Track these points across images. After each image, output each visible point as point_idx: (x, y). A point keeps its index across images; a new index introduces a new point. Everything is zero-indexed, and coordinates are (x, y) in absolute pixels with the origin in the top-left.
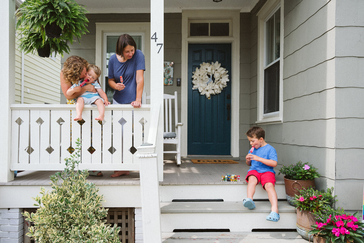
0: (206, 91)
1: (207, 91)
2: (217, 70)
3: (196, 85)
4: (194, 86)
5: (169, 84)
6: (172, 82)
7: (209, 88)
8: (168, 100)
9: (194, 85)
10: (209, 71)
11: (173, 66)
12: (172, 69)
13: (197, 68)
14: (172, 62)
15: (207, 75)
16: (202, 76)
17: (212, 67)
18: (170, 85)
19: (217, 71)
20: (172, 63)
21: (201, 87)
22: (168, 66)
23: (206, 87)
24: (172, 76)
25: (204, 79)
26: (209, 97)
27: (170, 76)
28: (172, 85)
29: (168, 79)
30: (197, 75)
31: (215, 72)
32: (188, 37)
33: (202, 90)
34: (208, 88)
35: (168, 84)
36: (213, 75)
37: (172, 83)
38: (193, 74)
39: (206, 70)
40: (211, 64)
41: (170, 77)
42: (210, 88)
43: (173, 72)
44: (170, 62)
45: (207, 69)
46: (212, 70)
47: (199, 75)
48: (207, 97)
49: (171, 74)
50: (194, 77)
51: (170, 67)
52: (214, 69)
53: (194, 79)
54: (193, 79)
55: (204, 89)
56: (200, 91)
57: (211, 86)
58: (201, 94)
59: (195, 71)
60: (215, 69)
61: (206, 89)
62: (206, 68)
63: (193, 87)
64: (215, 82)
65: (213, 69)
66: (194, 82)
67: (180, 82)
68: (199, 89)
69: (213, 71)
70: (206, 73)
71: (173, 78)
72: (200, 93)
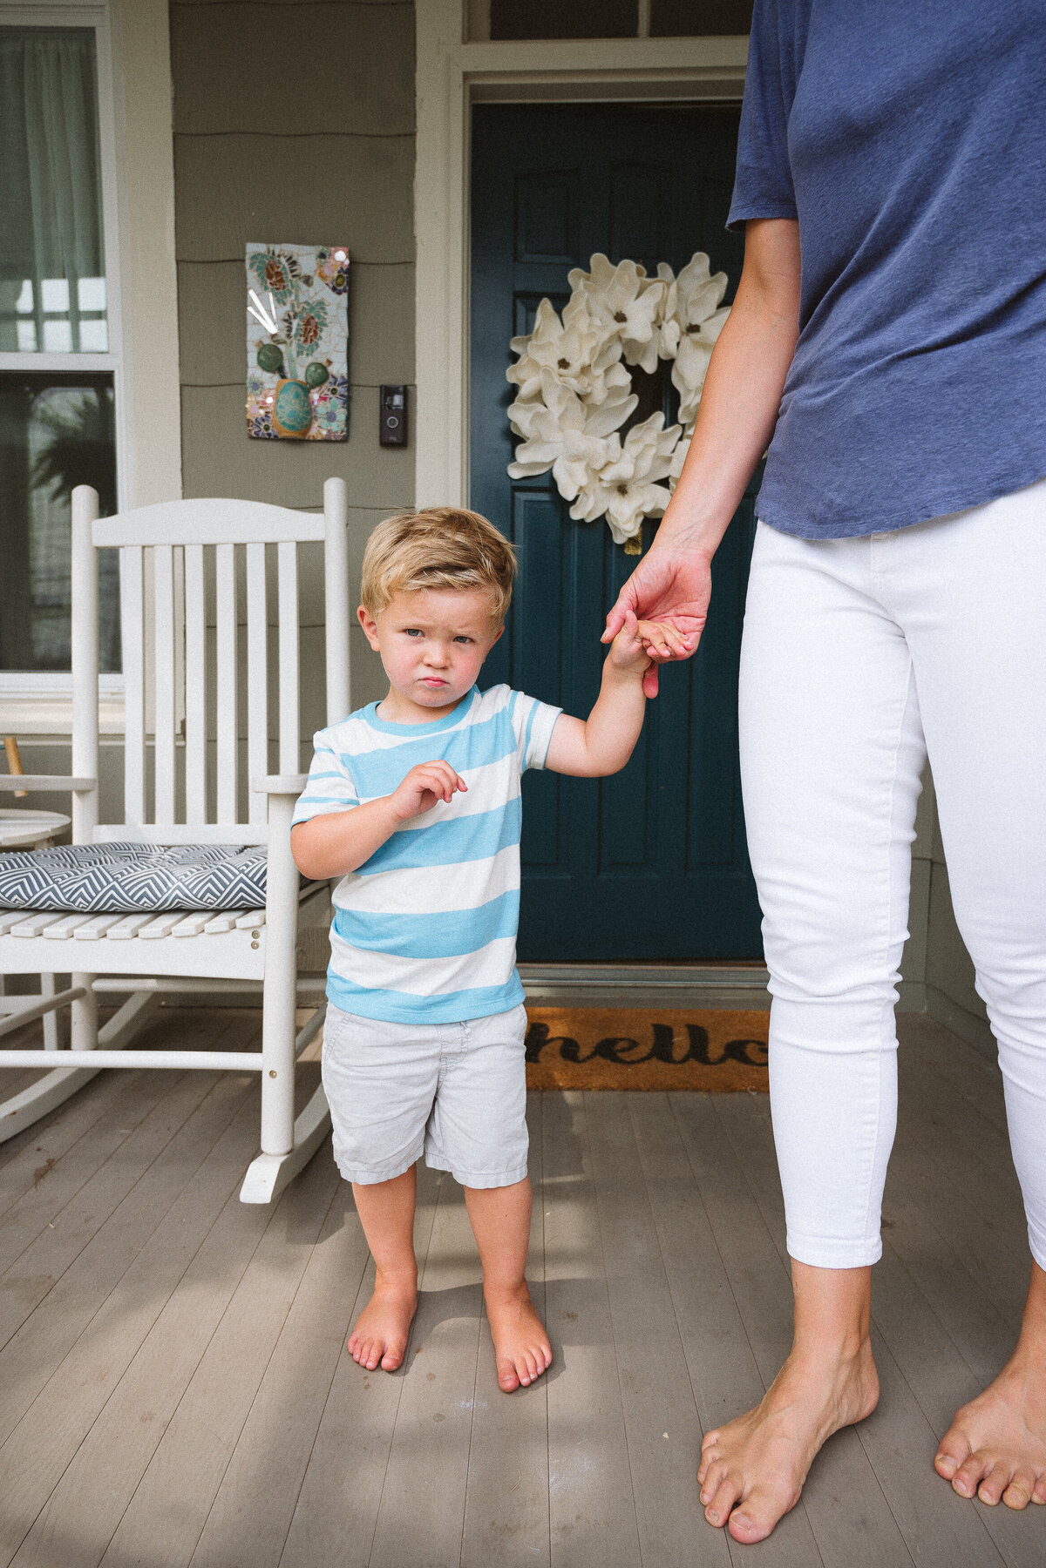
0: (608, 490)
1: (616, 495)
2: (693, 329)
3: (539, 440)
4: (524, 455)
5: (319, 429)
6: (341, 415)
7: (636, 465)
8: (271, 549)
9: (515, 440)
10: (639, 327)
11: (348, 281)
12: (337, 305)
13: (546, 306)
14: (337, 244)
15: (623, 360)
16: (585, 370)
17: (663, 302)
18: (326, 441)
19: (695, 336)
20: (341, 256)
21: (577, 458)
22: (308, 281)
23: (608, 464)
24: (339, 368)
25: (599, 395)
26: (632, 541)
27: (320, 365)
28: (345, 440)
29: (305, 389)
30: (542, 363)
31: (686, 341)
32: (469, 36)
33: (583, 481)
34: (624, 469)
35: (313, 432)
36: (666, 365)
37: (337, 427)
38: (514, 358)
39: (616, 326)
40: (652, 273)
41: (321, 375)
42: (646, 464)
43: (345, 333)
44: (320, 248)
45: (620, 318)
46: (657, 324)
47: (563, 364)
48: (619, 539)
49: (333, 348)
50: (522, 375)
51: (320, 291)
52: (675, 317)
53: (525, 390)
54: (511, 393)
55: (596, 473)
56: (567, 491)
57: (653, 451)
58: (576, 514)
59: (529, 329)
60: (685, 323)
61: (608, 476)
62: (614, 309)
63: (513, 458)
64: (682, 420)
65: (669, 315)
66: (520, 416)
67: (405, 416)
68: (559, 474)
69: (672, 331)
70: (617, 351)
71: (349, 383)
72: (565, 505)
